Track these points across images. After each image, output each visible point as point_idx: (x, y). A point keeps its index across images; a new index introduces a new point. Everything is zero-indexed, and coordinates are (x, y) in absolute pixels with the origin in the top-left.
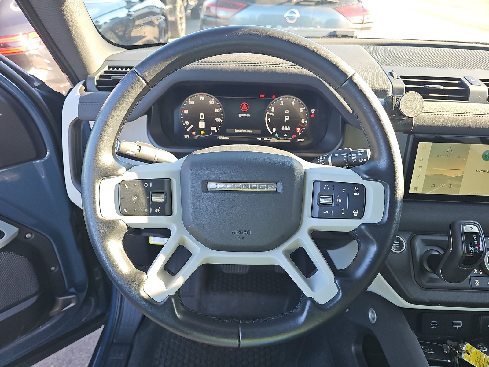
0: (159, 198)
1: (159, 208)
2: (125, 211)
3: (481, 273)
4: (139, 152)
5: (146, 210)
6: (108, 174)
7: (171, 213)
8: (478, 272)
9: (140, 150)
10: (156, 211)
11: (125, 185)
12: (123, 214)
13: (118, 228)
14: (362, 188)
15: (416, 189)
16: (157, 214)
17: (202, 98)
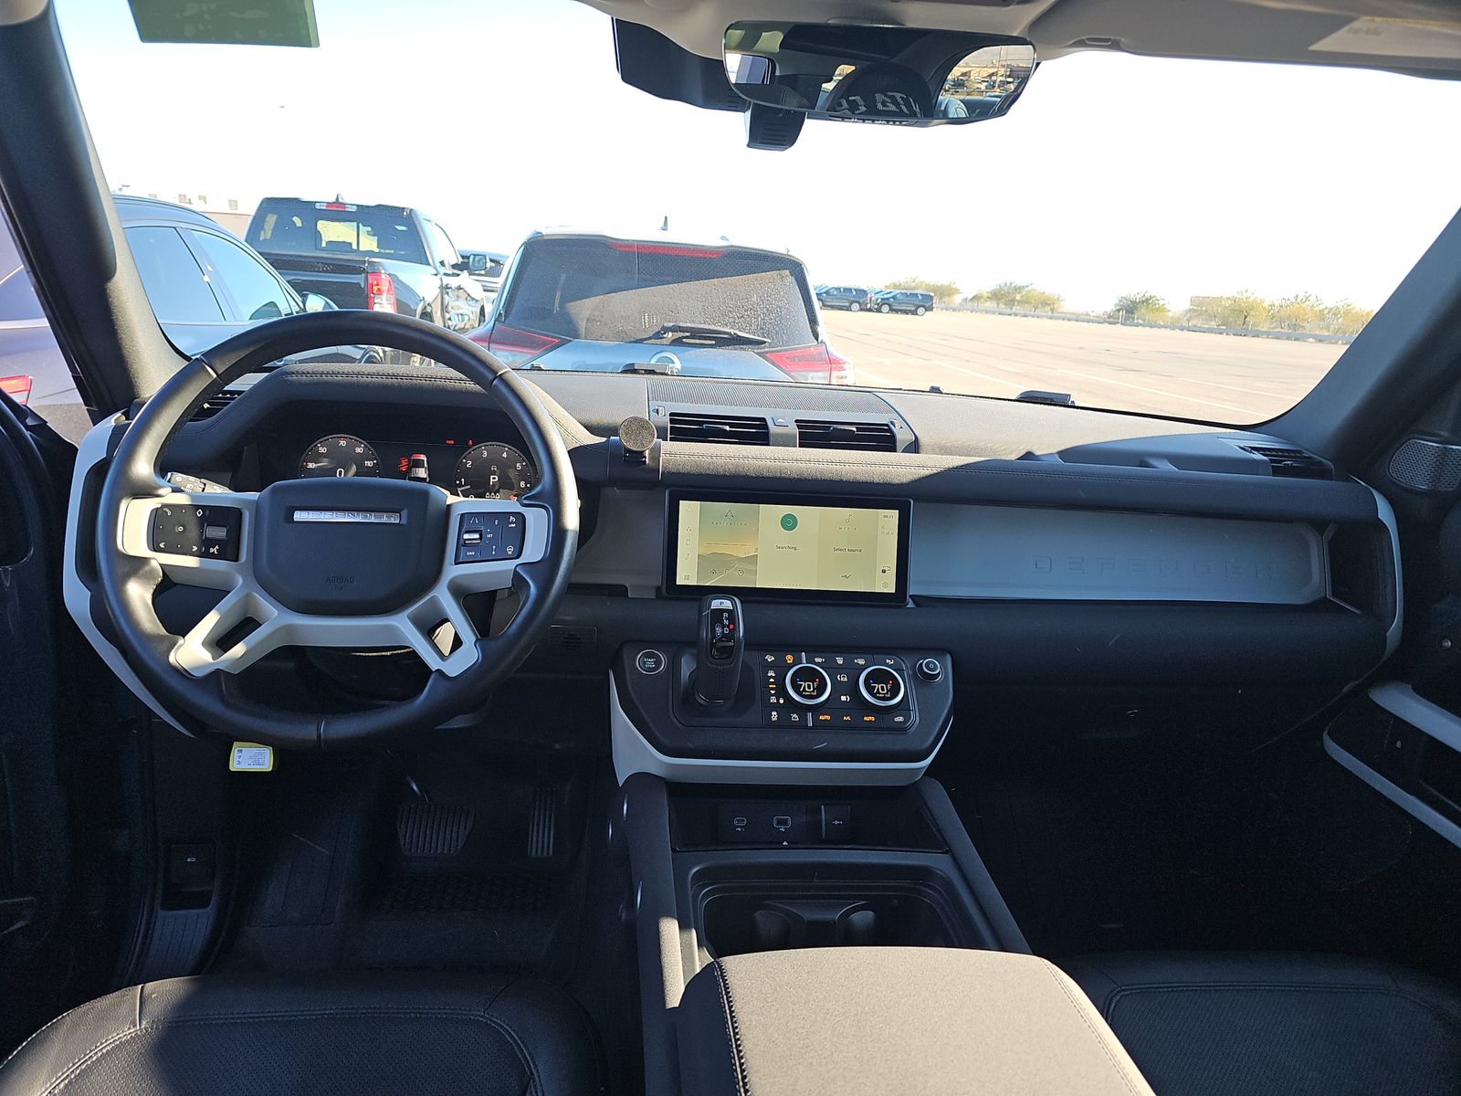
0: (219, 533)
1: (217, 547)
2: (162, 545)
3: (781, 701)
4: (203, 491)
5: (195, 548)
6: (143, 491)
7: (236, 559)
8: (778, 700)
9: (204, 489)
10: (212, 550)
11: (167, 510)
12: (156, 549)
13: (147, 568)
14: (521, 518)
15: (687, 578)
16: (213, 556)
17: (343, 443)
